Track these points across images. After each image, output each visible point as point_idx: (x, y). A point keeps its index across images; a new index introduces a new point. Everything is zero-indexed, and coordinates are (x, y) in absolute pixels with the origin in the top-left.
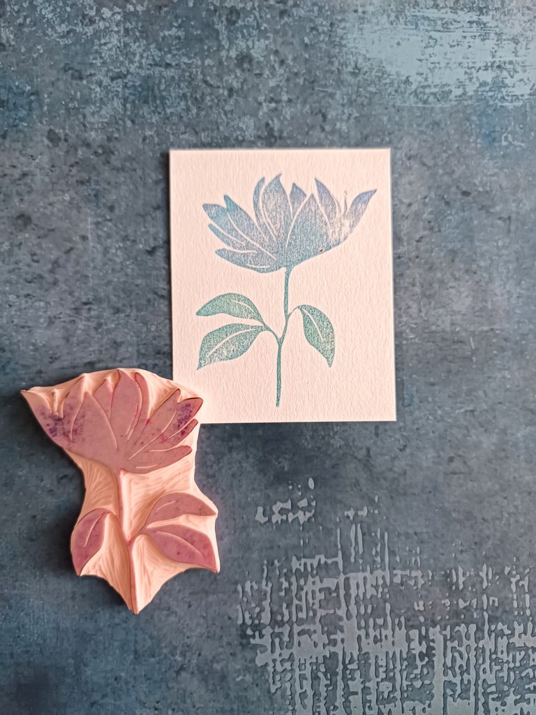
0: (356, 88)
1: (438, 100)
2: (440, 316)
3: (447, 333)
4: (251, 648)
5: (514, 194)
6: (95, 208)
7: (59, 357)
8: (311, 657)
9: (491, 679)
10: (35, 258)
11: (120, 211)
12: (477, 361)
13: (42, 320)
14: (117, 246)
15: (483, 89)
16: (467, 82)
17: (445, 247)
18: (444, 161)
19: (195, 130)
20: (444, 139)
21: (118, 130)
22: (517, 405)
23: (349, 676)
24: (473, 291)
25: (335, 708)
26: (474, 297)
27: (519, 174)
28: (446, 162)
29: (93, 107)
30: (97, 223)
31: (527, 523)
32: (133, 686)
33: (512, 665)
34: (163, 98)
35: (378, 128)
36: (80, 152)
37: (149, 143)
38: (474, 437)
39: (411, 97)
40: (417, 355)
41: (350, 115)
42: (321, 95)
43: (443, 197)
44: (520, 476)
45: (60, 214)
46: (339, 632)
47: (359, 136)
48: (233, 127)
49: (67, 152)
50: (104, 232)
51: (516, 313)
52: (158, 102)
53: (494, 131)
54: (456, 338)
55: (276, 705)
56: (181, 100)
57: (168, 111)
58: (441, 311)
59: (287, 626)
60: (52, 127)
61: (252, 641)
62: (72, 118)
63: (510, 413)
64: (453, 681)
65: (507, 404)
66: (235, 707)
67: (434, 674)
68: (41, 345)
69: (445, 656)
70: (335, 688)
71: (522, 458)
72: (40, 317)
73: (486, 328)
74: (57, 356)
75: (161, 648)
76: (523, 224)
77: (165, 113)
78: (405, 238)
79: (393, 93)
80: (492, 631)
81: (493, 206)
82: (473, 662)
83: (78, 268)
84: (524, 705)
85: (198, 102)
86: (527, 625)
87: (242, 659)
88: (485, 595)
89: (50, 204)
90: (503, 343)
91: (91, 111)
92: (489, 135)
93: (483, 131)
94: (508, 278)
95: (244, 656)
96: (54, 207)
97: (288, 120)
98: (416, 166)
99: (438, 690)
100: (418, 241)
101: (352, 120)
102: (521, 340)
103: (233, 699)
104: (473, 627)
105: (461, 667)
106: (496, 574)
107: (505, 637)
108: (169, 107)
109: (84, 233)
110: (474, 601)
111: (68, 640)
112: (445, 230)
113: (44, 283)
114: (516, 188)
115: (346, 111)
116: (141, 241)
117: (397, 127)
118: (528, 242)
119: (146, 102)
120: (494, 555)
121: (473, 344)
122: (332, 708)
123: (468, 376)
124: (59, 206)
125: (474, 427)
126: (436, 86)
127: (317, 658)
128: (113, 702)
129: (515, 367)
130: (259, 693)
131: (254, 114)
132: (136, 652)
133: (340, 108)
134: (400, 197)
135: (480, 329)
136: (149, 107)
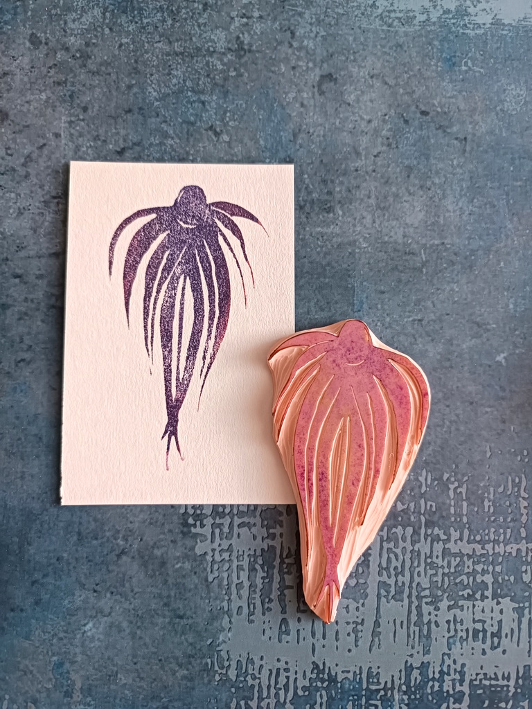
0: (324, 9)
1: (403, 24)
2: (393, 227)
3: (399, 245)
4: (191, 537)
5: (471, 117)
6: (69, 108)
7: (26, 247)
8: (250, 549)
9: (425, 583)
10: (9, 152)
11: (93, 112)
12: (427, 273)
13: (11, 211)
14: (88, 144)
15: (447, 16)
16: (432, 9)
17: (401, 163)
18: (406, 81)
19: (169, 40)
20: (406, 61)
21: (96, 36)
22: (464, 318)
23: (286, 570)
24: (427, 206)
25: (270, 601)
26: (427, 211)
27: (477, 97)
28: (408, 82)
29: (74, 14)
30: (71, 122)
31: (467, 431)
32: (74, 567)
33: (446, 571)
34: (141, 9)
35: (344, 47)
36: (59, 56)
37: (125, 50)
38: (420, 346)
39: (377, 19)
40: (369, 263)
41: (318, 33)
42: (291, 13)
43: (402, 115)
44: (464, 387)
45: (36, 112)
46: (278, 526)
47: (325, 54)
48: (205, 38)
49: (47, 55)
50: (77, 130)
51: (467, 229)
52: (136, 12)
53: (455, 56)
54: (408, 250)
55: (212, 594)
56: (158, 11)
57: (145, 21)
58: (394, 223)
59: (228, 517)
60: (34, 31)
61: (193, 530)
62: (53, 23)
63: (457, 324)
64: (388, 582)
65: (454, 316)
66: (173, 594)
67: (369, 573)
68: (9, 234)
69: (380, 556)
70: (271, 581)
71: (466, 368)
72: (10, 207)
73: (436, 242)
74: (23, 245)
75: (104, 531)
76: (479, 146)
77: (142, 23)
78: (364, 153)
79: (360, 15)
80: (428, 535)
81: (451, 126)
82: (408, 564)
83: (49, 163)
84: (457, 611)
85: (174, 15)
86: (463, 532)
87: (182, 546)
88: (423, 500)
89: (27, 102)
90: (453, 258)
91: (72, 17)
92: (450, 60)
93: (444, 55)
94: (461, 196)
95: (184, 544)
96: (30, 105)
97: (257, 35)
98: (378, 84)
99: (372, 590)
100: (375, 156)
101: (319, 39)
102: (471, 255)
103: (171, 586)
104: (410, 530)
105: (396, 568)
106: (435, 479)
107: (441, 542)
108: (146, 18)
109: (57, 131)
110: (412, 505)
111: (14, 518)
112: (402, 147)
113: (16, 175)
114: (473, 111)
115: (313, 29)
116: (111, 141)
117: (362, 47)
118: (483, 162)
119: (124, 12)
120: (434, 461)
121: (423, 256)
122: (267, 600)
123: (418, 286)
124: (35, 104)
125: (421, 336)
126: (400, 11)
127: (255, 551)
128: (53, 582)
129: (464, 281)
130: (197, 581)
131: (226, 29)
132: (79, 533)
133: (308, 27)
134: (360, 114)
135: (432, 242)
136: (127, 17)
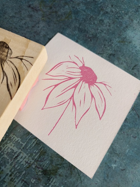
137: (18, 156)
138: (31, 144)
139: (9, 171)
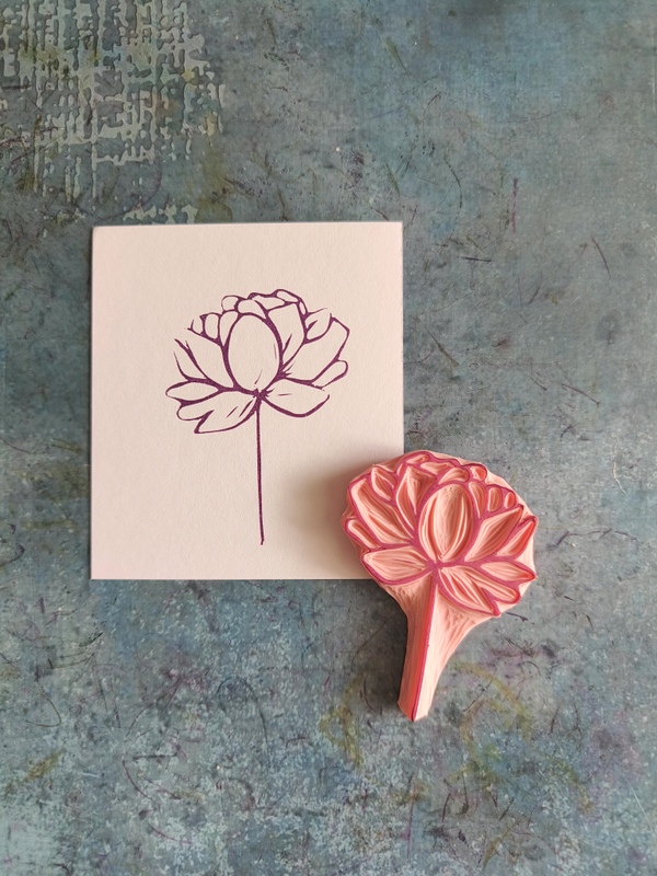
137: (88, 122)
138: (76, 178)
139: (79, 76)
